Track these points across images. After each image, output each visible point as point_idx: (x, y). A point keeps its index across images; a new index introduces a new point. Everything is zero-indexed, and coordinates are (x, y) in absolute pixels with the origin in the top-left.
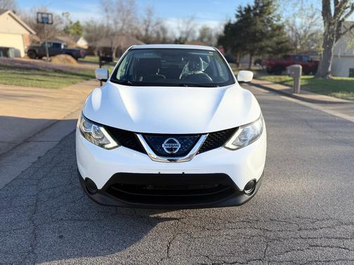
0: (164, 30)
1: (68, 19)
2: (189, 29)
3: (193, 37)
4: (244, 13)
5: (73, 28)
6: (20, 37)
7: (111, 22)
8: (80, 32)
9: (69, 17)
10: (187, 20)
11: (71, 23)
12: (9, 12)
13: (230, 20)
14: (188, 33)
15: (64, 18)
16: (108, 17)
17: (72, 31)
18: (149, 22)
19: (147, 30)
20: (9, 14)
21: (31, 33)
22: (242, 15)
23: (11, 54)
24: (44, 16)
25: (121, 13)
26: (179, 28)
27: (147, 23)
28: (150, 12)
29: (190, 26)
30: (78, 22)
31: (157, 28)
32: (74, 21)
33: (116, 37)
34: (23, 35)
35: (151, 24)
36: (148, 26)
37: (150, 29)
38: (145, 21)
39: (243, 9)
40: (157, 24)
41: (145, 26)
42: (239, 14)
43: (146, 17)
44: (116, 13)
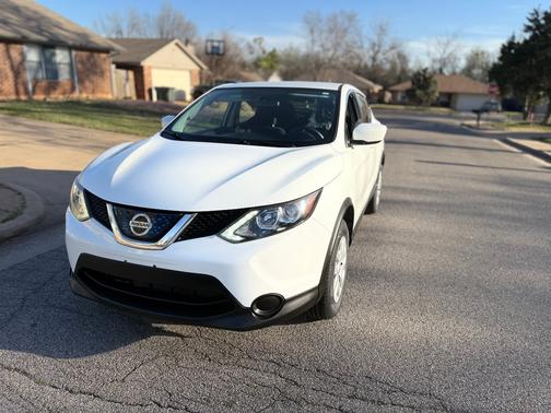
0: (403, 58)
1: (261, 48)
2: (446, 56)
3: (454, 68)
4: (543, 22)
5: (266, 60)
6: (187, 74)
7: (317, 48)
8: (275, 65)
9: (263, 44)
10: (444, 40)
11: (264, 52)
12: (176, 41)
13: (513, 37)
14: (443, 62)
15: (256, 46)
16: (313, 41)
17: (264, 64)
18: (379, 46)
19: (374, 59)
20: (177, 44)
21: (201, 68)
22: (539, 26)
23: (171, 96)
24: (216, 44)
25: (333, 35)
26: (428, 54)
27: (376, 48)
28: (382, 30)
29: (449, 51)
30: (274, 51)
31: (391, 55)
32: (269, 49)
33: (322, 71)
34: (191, 72)
35: (382, 49)
36: (378, 52)
37: (380, 57)
38: (374, 45)
39: (541, 16)
40: (392, 48)
41: (371, 53)
42: (531, 24)
43: (375, 39)
44: (324, 35)
